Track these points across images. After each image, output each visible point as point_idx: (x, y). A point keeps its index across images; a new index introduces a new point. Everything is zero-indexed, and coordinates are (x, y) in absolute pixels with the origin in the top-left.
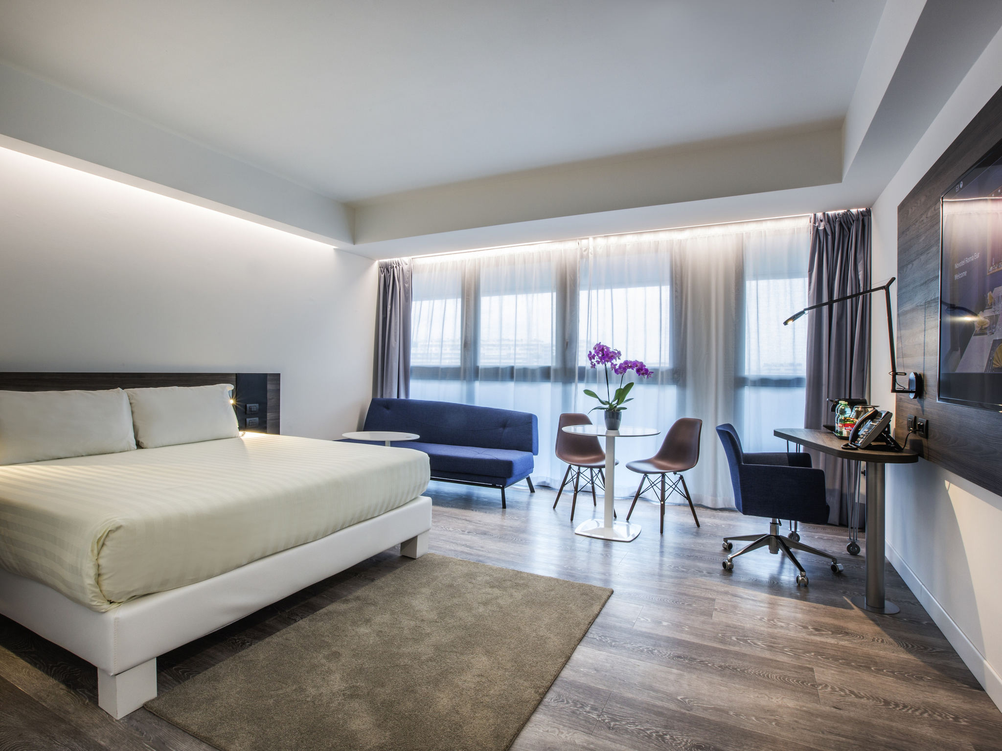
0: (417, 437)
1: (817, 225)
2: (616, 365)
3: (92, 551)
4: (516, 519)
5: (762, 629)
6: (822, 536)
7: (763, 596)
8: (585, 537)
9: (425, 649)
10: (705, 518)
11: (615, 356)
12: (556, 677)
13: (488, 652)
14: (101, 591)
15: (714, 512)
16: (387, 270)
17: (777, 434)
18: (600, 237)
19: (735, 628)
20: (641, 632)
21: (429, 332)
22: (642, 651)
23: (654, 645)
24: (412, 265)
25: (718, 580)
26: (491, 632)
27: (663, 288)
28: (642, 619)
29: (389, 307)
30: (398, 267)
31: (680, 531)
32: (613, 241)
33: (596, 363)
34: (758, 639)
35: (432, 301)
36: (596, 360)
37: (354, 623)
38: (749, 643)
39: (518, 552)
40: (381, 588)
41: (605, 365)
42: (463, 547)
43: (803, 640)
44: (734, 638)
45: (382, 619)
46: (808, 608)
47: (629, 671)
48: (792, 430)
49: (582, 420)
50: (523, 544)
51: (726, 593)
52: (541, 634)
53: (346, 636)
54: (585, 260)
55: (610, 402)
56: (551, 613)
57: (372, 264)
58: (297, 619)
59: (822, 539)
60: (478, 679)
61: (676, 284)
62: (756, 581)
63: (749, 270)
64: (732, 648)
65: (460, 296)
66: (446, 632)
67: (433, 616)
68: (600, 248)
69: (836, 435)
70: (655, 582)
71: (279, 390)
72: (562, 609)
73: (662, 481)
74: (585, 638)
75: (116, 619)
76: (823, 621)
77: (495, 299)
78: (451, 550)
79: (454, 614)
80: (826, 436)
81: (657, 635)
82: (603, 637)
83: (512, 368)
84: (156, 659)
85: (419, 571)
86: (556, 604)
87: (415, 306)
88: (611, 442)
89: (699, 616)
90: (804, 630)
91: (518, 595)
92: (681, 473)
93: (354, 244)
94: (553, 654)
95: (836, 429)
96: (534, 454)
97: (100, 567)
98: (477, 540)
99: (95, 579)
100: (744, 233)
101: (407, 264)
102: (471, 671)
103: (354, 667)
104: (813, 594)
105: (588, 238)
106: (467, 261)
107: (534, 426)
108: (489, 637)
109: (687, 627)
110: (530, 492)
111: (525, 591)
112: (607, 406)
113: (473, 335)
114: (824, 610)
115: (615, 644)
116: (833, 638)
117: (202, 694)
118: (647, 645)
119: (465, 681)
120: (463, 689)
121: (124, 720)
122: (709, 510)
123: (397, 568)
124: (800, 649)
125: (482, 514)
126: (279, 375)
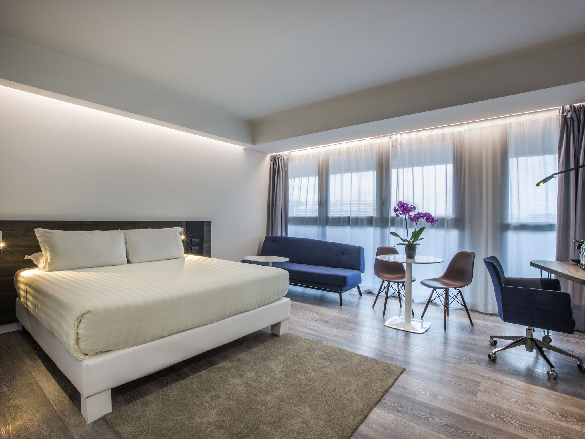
0: (288, 260)
1: (565, 114)
2: (412, 215)
3: (74, 324)
4: (347, 313)
5: (516, 410)
6: (570, 339)
7: (520, 383)
8: (391, 329)
9: (272, 399)
10: (478, 320)
11: (412, 210)
12: (355, 430)
13: (311, 405)
14: (79, 348)
15: (485, 316)
16: (275, 159)
17: (532, 264)
18: (404, 133)
19: (495, 407)
20: (421, 402)
21: (299, 196)
22: (420, 417)
23: (430, 414)
24: (289, 156)
25: (484, 367)
26: (316, 392)
27: (448, 165)
28: (423, 392)
29: (276, 181)
30: (281, 158)
31: (459, 328)
32: (414, 135)
33: (399, 214)
34: (513, 419)
35: (301, 179)
36: (399, 213)
37: (233, 376)
38: (505, 421)
39: (344, 336)
40: (254, 354)
41: (405, 216)
42: (310, 330)
43: (551, 424)
44: (493, 415)
45: (250, 374)
46: (556, 397)
47: (408, 432)
48: (544, 262)
49: (393, 251)
50: (349, 331)
51: (490, 378)
52: (350, 396)
53: (226, 384)
54: (395, 148)
55: (409, 240)
56: (359, 381)
57: (266, 156)
58: (201, 370)
59: (570, 342)
60: (301, 425)
61: (457, 161)
62: (514, 370)
63: (511, 150)
64: (490, 423)
65: (317, 175)
66: (288, 388)
67: (282, 376)
68: (405, 140)
69: (580, 267)
70: (436, 365)
71: (210, 231)
72: (367, 379)
73: (445, 293)
74: (380, 402)
75: (86, 365)
76: (570, 410)
77: (338, 176)
78: (302, 332)
79: (295, 376)
80: (572, 268)
81: (433, 406)
82: (393, 403)
83: (349, 217)
84: (111, 389)
85: (280, 344)
86: (363, 375)
87: (291, 181)
88: (410, 266)
89: (466, 394)
90: (552, 415)
91: (339, 366)
92: (460, 289)
93: (254, 145)
94: (356, 412)
95: (581, 262)
96: (361, 272)
97: (79, 334)
98: (320, 326)
99: (75, 341)
100: (507, 124)
101: (286, 156)
102: (298, 418)
103: (226, 407)
104: (561, 386)
105: (397, 134)
106: (321, 153)
107: (361, 254)
108: (314, 394)
109: (457, 402)
110: (359, 295)
111: (344, 364)
112: (407, 243)
113: (325, 197)
114: (570, 400)
115: (401, 410)
116: (578, 425)
117: (136, 413)
118: (424, 413)
119: (292, 425)
120: (290, 431)
121: (91, 424)
122: (482, 314)
123: (267, 341)
124: (548, 432)
125: (326, 309)
126: (210, 222)
